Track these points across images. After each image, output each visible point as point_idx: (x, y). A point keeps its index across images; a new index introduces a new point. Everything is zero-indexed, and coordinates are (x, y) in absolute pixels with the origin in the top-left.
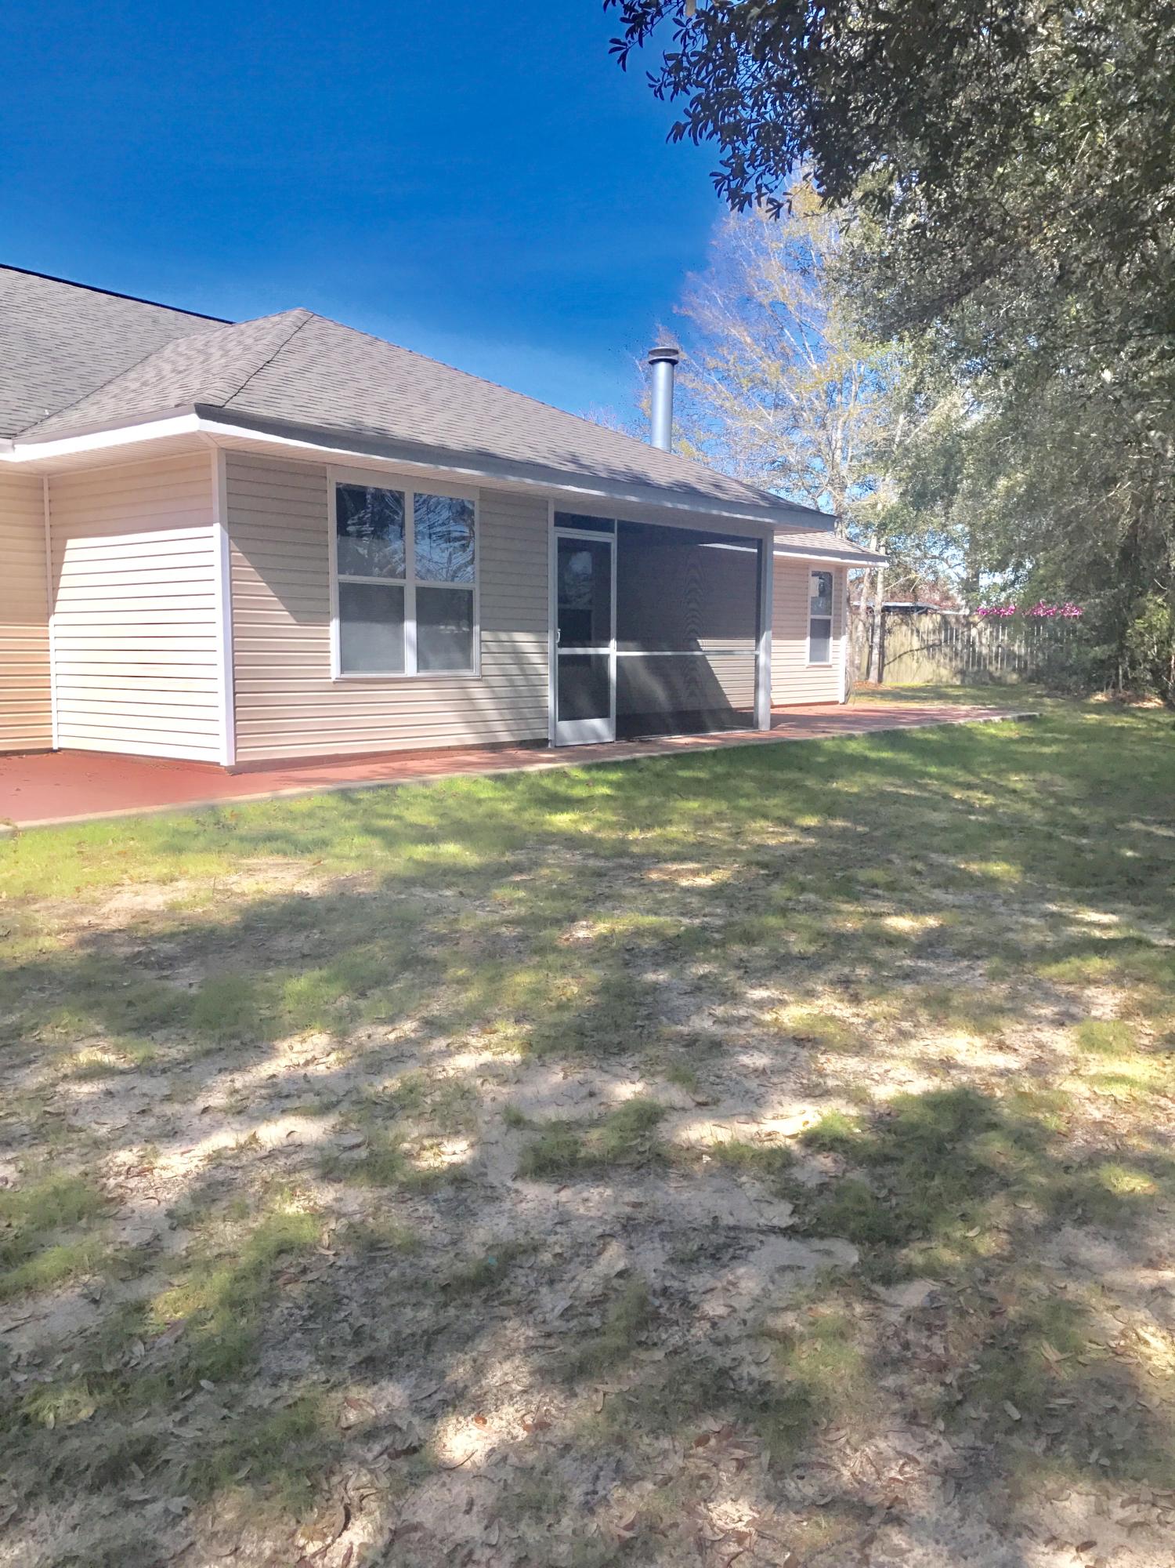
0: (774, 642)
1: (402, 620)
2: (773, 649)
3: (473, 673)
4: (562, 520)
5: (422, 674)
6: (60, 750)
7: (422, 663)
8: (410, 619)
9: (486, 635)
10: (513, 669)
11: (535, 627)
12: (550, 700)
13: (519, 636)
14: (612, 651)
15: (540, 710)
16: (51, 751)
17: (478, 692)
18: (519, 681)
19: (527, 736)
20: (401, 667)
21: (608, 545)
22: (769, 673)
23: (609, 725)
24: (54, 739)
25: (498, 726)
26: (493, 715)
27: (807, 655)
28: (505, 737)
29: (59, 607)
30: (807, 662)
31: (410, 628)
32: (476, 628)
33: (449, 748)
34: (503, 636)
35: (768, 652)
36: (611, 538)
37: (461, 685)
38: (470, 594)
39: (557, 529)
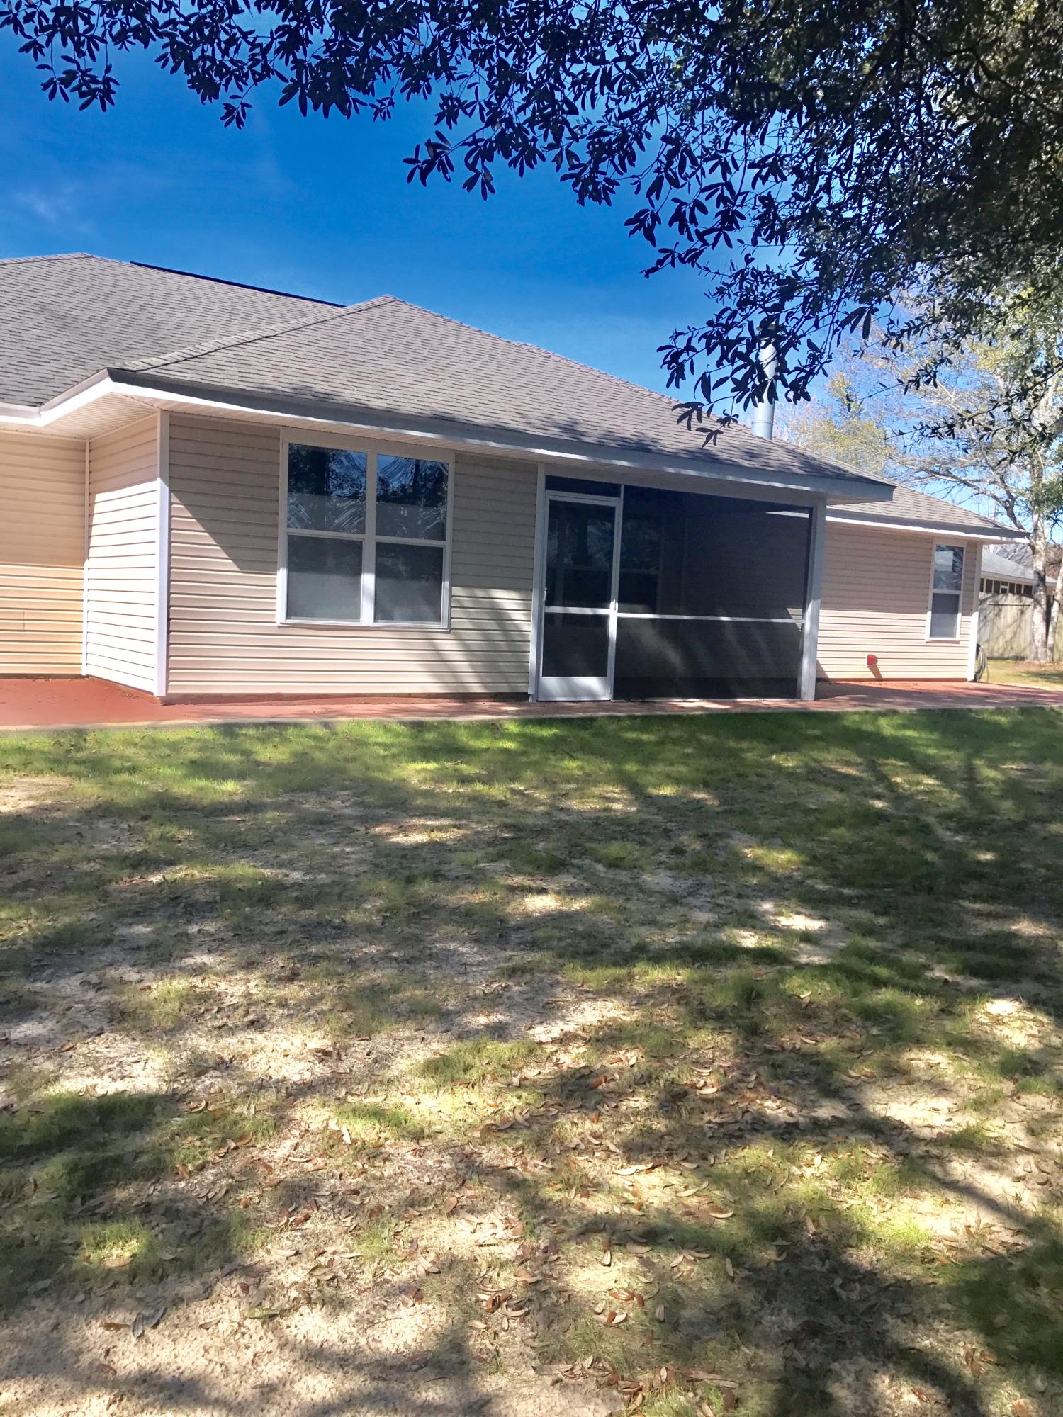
0: (822, 612)
1: (357, 572)
2: (821, 620)
3: (443, 625)
4: (554, 483)
5: (380, 624)
6: (88, 676)
7: (380, 613)
8: (369, 572)
9: (457, 591)
10: (491, 624)
11: (518, 584)
12: (533, 655)
13: (498, 594)
14: (612, 612)
15: (522, 664)
16: (80, 677)
17: (448, 645)
18: (498, 635)
19: (504, 688)
20: (357, 616)
21: (613, 509)
22: (815, 643)
23: (606, 684)
24: (83, 666)
25: (469, 677)
26: (465, 666)
27: (927, 630)
28: (477, 688)
29: (92, 552)
30: (927, 636)
31: (368, 581)
32: (446, 584)
33: (410, 695)
34: (479, 593)
35: (815, 620)
36: (616, 502)
37: (427, 635)
38: (440, 551)
39: (549, 492)
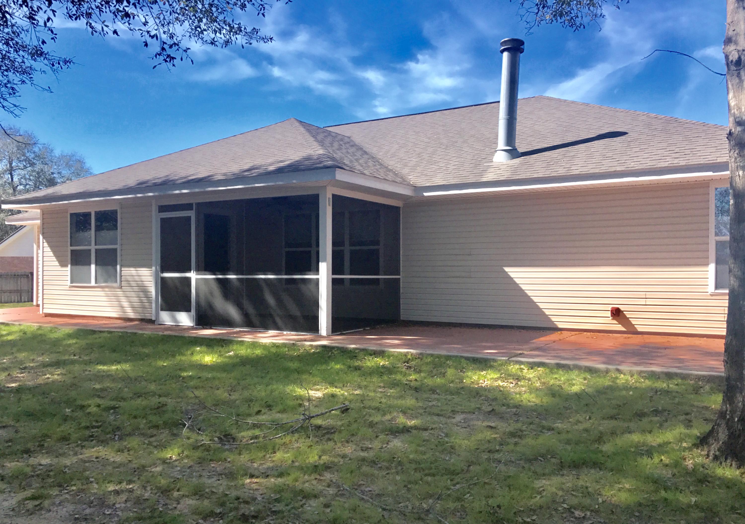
1: (90, 264)
3: (118, 284)
4: (162, 209)
5: (96, 285)
7: (97, 280)
8: (93, 264)
9: (123, 269)
11: (148, 266)
12: (153, 300)
14: (193, 276)
17: (120, 294)
20: (90, 282)
21: (190, 217)
23: (190, 316)
25: (129, 310)
26: (127, 305)
27: (712, 282)
28: (133, 316)
31: (93, 267)
32: (118, 267)
36: (192, 214)
37: (113, 289)
38: (115, 250)
39: (160, 214)
